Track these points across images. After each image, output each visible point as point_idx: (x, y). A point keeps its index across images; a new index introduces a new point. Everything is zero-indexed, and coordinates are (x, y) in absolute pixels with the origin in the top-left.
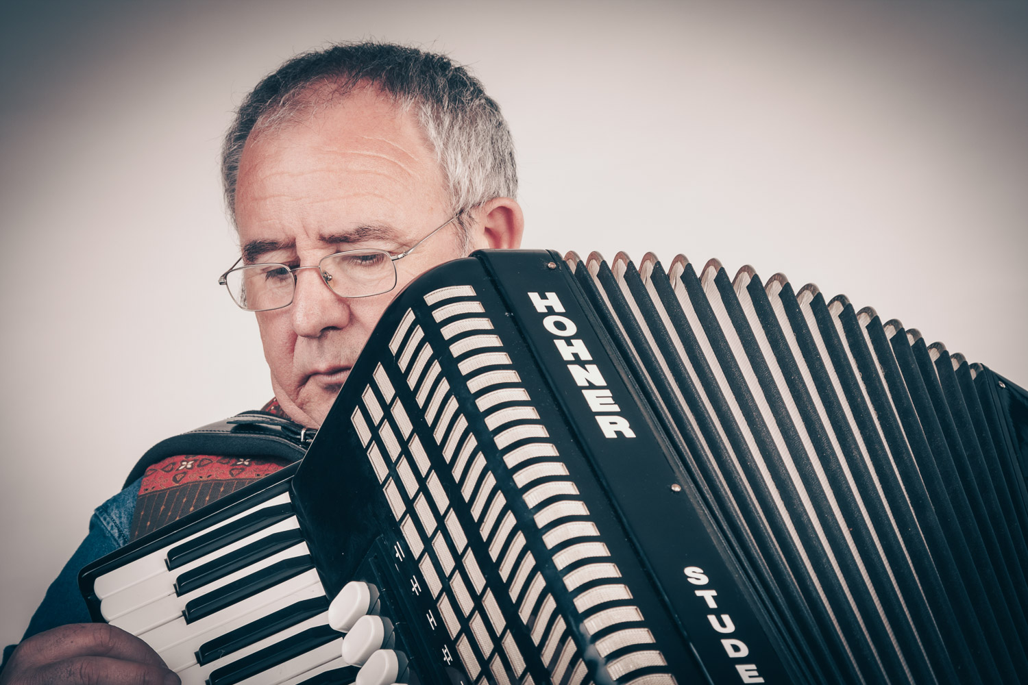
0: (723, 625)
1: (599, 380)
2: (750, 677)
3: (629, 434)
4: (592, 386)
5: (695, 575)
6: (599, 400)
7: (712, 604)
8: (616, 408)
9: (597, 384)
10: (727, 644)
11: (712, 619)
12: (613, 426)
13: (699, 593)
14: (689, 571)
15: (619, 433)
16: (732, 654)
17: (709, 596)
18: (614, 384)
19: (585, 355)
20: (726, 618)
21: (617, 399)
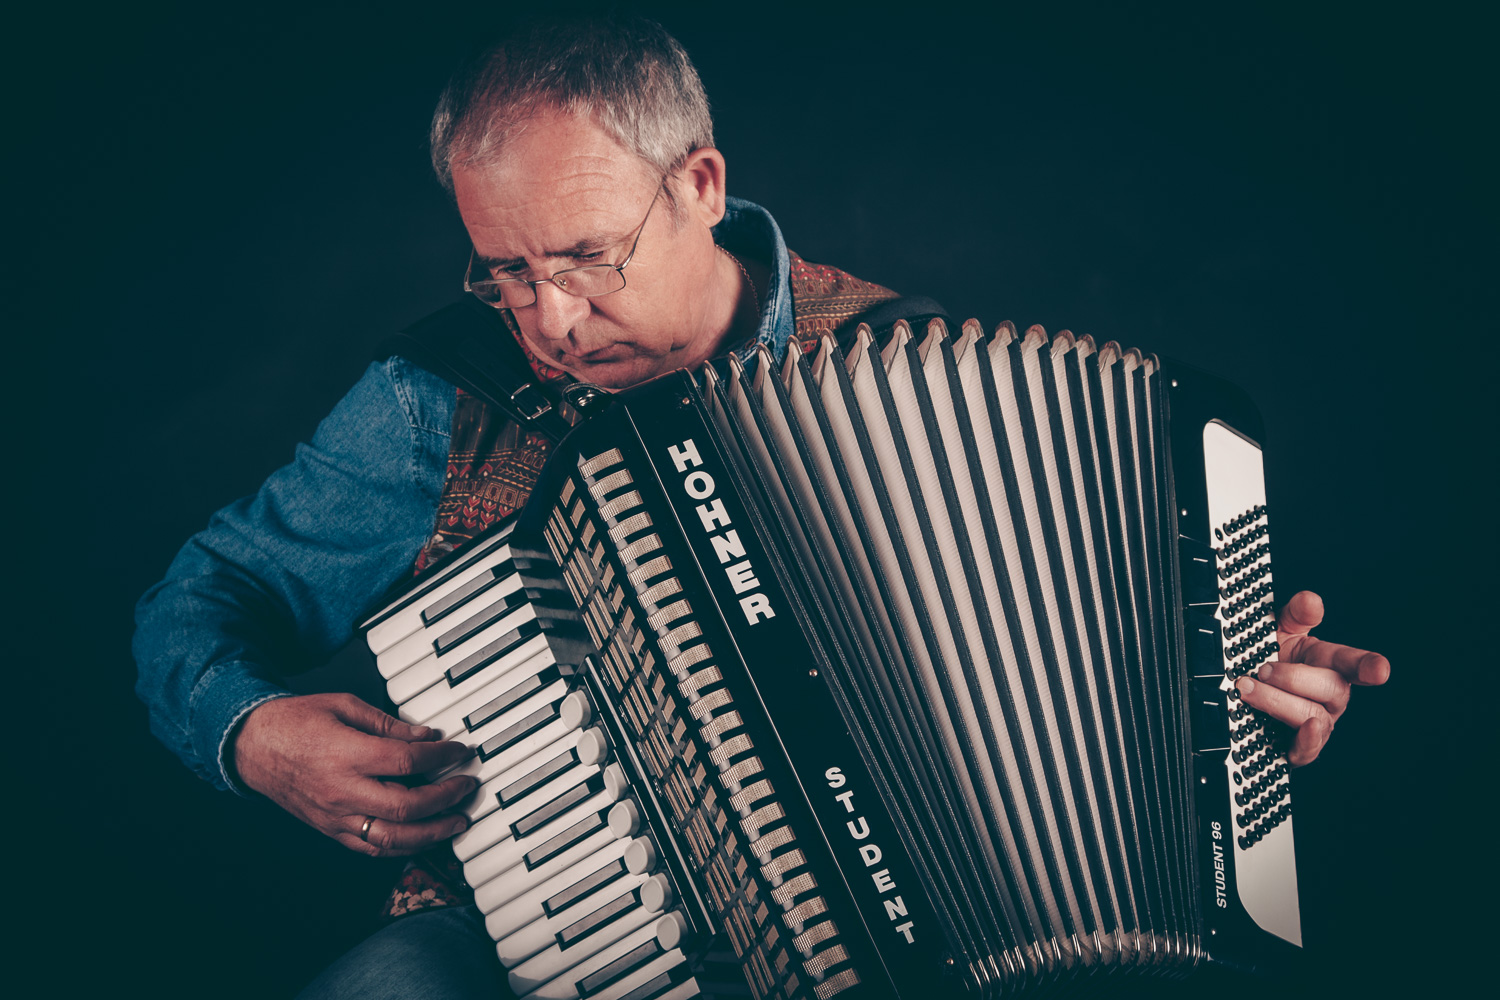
0: (860, 830)
1: (739, 550)
2: (884, 884)
3: (770, 614)
4: (734, 561)
5: (835, 776)
6: (741, 578)
7: (850, 808)
8: (755, 583)
9: (737, 556)
10: (863, 851)
11: (851, 825)
12: (756, 608)
13: (838, 798)
14: (829, 774)
15: (761, 615)
16: (869, 862)
17: (845, 798)
18: (754, 552)
19: (725, 520)
20: (862, 821)
21: (757, 571)
